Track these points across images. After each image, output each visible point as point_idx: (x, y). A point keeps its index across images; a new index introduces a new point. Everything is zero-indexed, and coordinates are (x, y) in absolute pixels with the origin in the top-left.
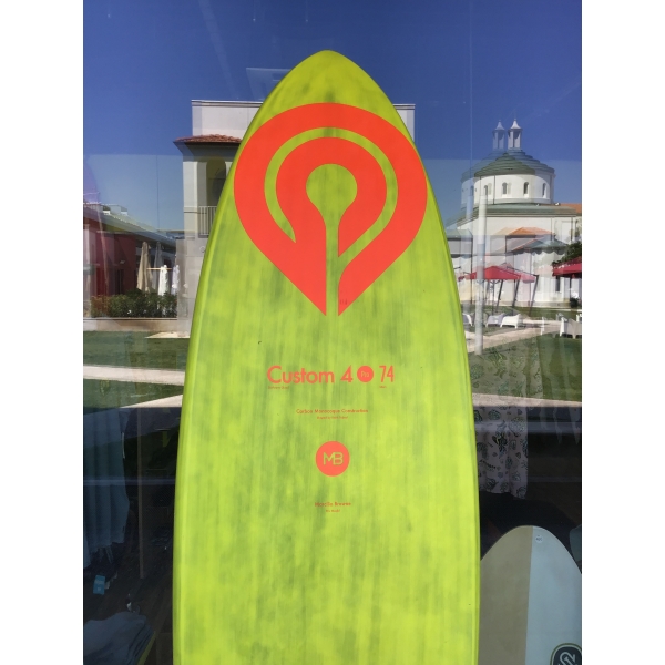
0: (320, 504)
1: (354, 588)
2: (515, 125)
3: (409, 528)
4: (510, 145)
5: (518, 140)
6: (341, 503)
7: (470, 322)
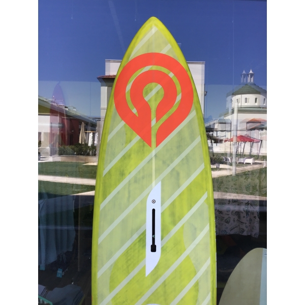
2: (251, 72)
4: (249, 81)
5: (252, 79)
7: (230, 161)
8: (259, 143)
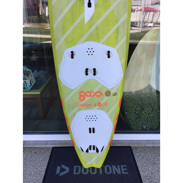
7: (139, 26)
8: (159, 13)
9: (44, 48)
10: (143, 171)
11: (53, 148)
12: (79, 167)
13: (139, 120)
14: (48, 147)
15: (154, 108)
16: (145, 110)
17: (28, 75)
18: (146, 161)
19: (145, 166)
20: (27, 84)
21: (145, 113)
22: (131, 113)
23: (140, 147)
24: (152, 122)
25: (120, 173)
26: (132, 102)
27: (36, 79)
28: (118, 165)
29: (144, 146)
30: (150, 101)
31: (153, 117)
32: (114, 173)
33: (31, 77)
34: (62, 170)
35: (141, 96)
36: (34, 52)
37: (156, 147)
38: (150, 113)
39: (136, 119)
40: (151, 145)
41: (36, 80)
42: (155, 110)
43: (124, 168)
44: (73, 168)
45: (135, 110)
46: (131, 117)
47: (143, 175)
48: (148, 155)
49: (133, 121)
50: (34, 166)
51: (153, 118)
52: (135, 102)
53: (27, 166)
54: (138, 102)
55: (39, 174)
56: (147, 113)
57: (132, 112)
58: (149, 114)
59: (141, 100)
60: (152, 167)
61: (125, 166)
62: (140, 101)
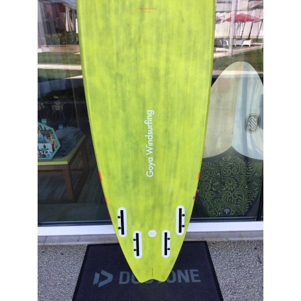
0: (142, 9)
1: (158, 48)
3: (183, 21)
6: (151, 8)
7: (227, 44)
8: (260, 22)
9: (73, 87)
10: (223, 277)
11: (89, 246)
12: (128, 273)
13: (218, 200)
14: (81, 245)
15: (240, 182)
16: (226, 185)
17: (48, 136)
18: (227, 263)
19: (226, 270)
20: (48, 149)
21: (227, 190)
22: (206, 191)
23: (220, 242)
24: (237, 204)
25: (189, 281)
26: (207, 174)
27: (61, 140)
28: (186, 269)
29: (226, 240)
30: (233, 171)
31: (239, 195)
32: (180, 281)
33: (54, 138)
34: (103, 278)
35: (219, 164)
36: (57, 98)
37: (244, 241)
38: (234, 189)
39: (213, 199)
40: (237, 239)
41: (60, 143)
42: (242, 185)
43: (195, 273)
44: (119, 274)
45: (212, 185)
46: (206, 197)
47: (222, 283)
48: (231, 254)
49: (209, 203)
50: (60, 273)
51: (240, 197)
52: (211, 173)
53: (50, 274)
54: (215, 174)
55: (68, 284)
56: (230, 190)
57: (206, 189)
58: (232, 192)
59: (220, 170)
60: (236, 271)
61: (197, 270)
62: (218, 172)
